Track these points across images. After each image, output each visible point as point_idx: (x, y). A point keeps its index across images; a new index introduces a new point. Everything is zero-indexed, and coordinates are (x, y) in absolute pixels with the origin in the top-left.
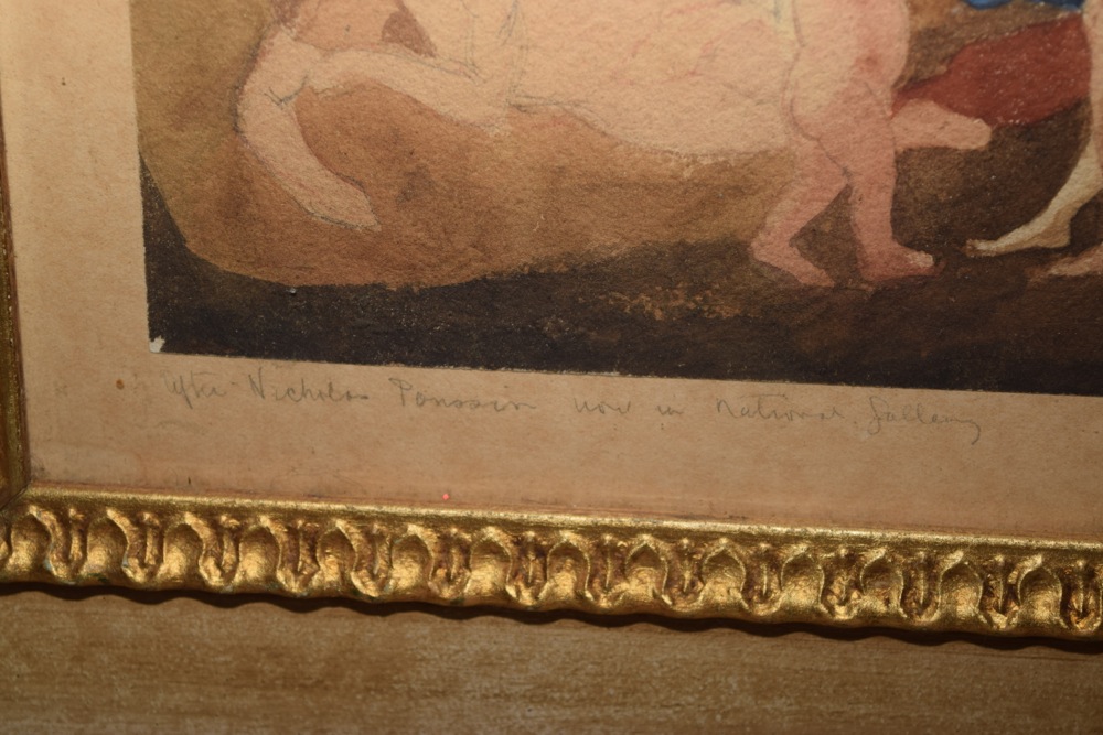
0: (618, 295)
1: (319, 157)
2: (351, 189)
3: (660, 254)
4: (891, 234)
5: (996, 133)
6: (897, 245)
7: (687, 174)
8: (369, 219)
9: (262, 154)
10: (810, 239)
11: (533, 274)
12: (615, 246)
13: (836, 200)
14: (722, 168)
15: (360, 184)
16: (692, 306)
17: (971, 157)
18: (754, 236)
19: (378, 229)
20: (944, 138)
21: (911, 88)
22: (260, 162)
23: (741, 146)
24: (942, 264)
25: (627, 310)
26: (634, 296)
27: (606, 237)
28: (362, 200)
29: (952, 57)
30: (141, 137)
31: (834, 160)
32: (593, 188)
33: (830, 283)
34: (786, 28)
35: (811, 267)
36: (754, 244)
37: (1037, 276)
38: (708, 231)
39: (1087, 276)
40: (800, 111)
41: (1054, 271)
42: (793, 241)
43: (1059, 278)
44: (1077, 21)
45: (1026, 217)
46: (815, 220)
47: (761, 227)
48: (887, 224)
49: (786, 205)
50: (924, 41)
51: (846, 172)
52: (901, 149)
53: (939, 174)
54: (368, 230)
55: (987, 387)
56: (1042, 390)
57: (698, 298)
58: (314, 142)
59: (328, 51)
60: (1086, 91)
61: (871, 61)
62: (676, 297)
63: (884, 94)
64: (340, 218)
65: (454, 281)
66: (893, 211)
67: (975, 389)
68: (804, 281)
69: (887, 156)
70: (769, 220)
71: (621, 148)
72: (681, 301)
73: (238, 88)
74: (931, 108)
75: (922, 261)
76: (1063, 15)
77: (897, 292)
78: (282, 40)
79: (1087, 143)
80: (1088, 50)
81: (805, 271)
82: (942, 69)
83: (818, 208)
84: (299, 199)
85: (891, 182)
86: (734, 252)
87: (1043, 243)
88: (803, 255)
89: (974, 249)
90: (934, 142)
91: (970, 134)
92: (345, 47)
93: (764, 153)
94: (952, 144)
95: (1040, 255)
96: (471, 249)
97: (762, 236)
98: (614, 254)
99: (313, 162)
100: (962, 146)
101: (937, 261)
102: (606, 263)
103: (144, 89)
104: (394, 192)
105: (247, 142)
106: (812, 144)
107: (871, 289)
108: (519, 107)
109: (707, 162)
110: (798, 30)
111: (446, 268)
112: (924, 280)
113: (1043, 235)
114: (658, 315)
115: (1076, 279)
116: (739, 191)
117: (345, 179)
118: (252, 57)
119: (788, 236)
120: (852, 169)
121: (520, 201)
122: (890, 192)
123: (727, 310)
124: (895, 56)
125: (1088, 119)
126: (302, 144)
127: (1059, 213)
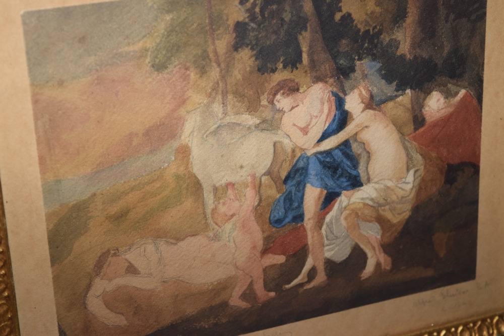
0: (195, 324)
1: (109, 309)
2: (120, 316)
3: (206, 310)
4: (264, 290)
5: (287, 257)
6: (266, 292)
7: (210, 288)
8: (125, 322)
9: (93, 313)
10: (244, 296)
11: (172, 325)
12: (194, 311)
13: (249, 284)
14: (219, 284)
15: (122, 314)
16: (215, 322)
17: (281, 265)
18: (229, 299)
19: (128, 324)
20: (274, 262)
21: (265, 251)
22: (93, 315)
23: (224, 277)
24: (278, 293)
25: (198, 328)
26: (200, 323)
27: (190, 310)
28: (123, 318)
29: (274, 241)
30: (58, 317)
31: (247, 274)
32: (186, 298)
33: (250, 306)
34: (232, 244)
35: (245, 303)
36: (230, 301)
37: (301, 290)
38: (218, 301)
39: (313, 287)
40: (238, 264)
41: (305, 288)
42: (239, 298)
43: (306, 290)
44: (303, 225)
45: (297, 276)
46: (245, 291)
47: (231, 296)
48: (263, 287)
49: (237, 289)
50: (267, 239)
51: (251, 277)
52: (264, 267)
53: (274, 271)
54: (125, 325)
55: (292, 322)
56: (306, 319)
57: (217, 319)
58: (108, 305)
59: (110, 280)
60: (307, 241)
61: (254, 247)
62: (211, 321)
63: (258, 255)
64: (117, 324)
65: (150, 333)
66: (264, 283)
67: (289, 323)
68: (243, 307)
69: (261, 270)
70: (233, 294)
71: (193, 285)
72: (212, 322)
73: (85, 296)
74: (270, 255)
75: (272, 294)
76: (299, 225)
77: (268, 304)
78: (97, 281)
79: (309, 254)
80: (306, 232)
81: (244, 305)
82: (272, 245)
83: (245, 287)
84: (105, 322)
85: (262, 276)
86: (225, 305)
87: (301, 282)
88: (242, 301)
89: (285, 288)
90: (271, 264)
91: (280, 259)
92: (115, 278)
93: (230, 277)
94: (276, 263)
95: (301, 285)
96: (154, 323)
97: (231, 299)
98: (193, 313)
99: (108, 311)
100: (279, 263)
101: (276, 293)
102: (191, 317)
103: (58, 304)
104: (132, 313)
105: (89, 310)
106: (242, 272)
107: (261, 305)
108: (164, 282)
109: (216, 283)
110: (235, 244)
111: (148, 330)
112: (273, 299)
113: (302, 279)
114: (206, 326)
115: (311, 289)
116: (224, 288)
117: (118, 313)
118: (89, 287)
119: (238, 297)
120: (252, 275)
121: (167, 307)
122: (262, 279)
123: (224, 321)
124: (260, 244)
125: (308, 249)
126: (104, 307)
127: (304, 273)
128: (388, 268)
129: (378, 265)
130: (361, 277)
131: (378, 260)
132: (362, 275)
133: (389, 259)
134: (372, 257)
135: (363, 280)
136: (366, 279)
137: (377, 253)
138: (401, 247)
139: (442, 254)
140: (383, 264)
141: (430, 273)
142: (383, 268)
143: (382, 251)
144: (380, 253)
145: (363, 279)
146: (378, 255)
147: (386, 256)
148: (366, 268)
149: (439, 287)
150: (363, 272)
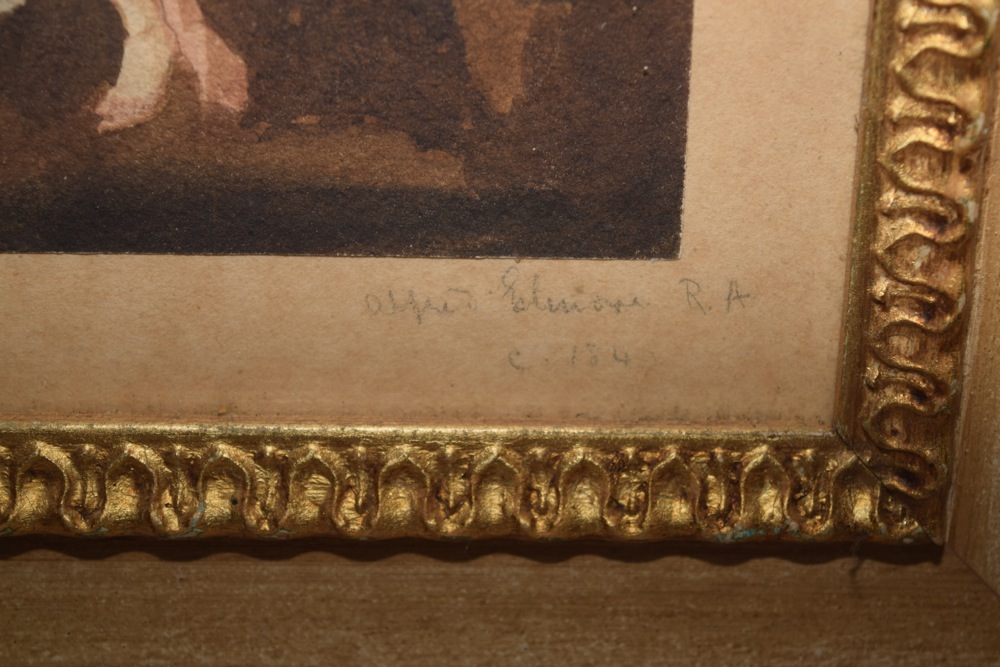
128: (234, 102)
129: (180, 77)
130: (101, 118)
131: (178, 54)
132: (103, 108)
133: (235, 61)
134: (147, 32)
135: (108, 133)
136: (122, 132)
137: (175, 18)
138: (295, 17)
139: (506, 96)
140: (203, 79)
141: (443, 174)
142: (204, 97)
143: (198, 14)
144: (187, 25)
145: (106, 124)
146: (179, 29)
147: (218, 42)
148: (120, 80)
149: (494, 251)
150: (104, 93)
